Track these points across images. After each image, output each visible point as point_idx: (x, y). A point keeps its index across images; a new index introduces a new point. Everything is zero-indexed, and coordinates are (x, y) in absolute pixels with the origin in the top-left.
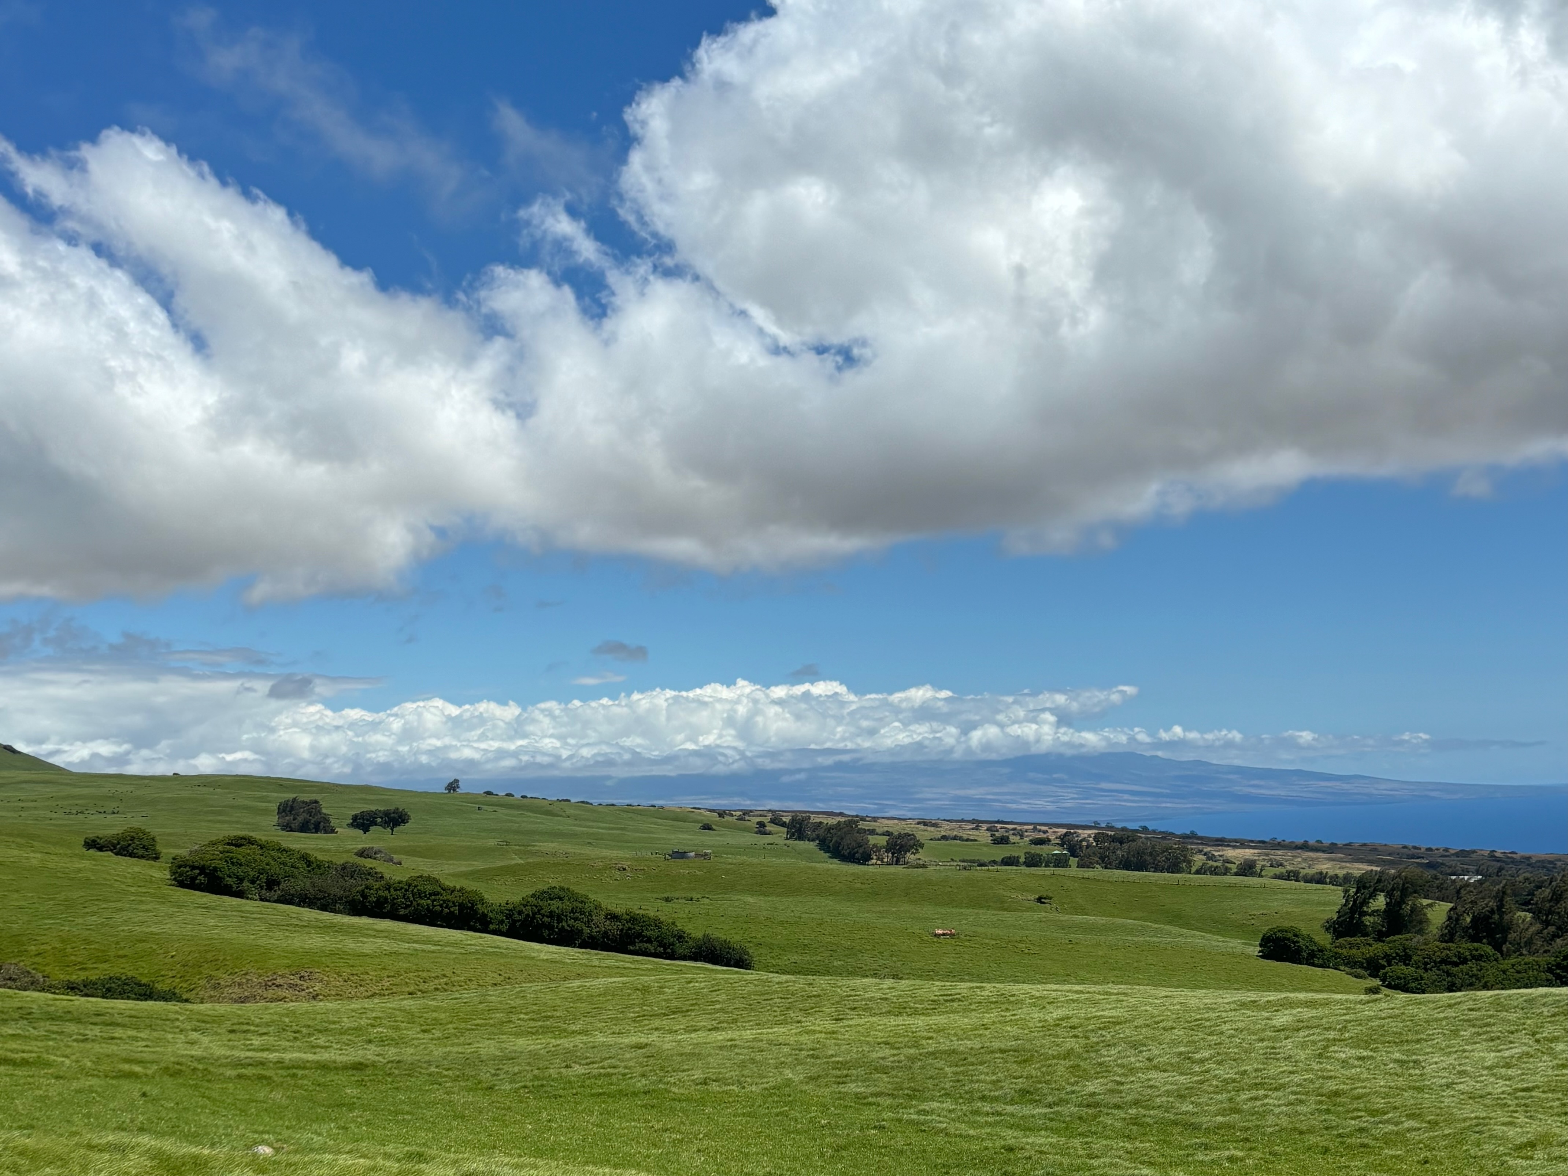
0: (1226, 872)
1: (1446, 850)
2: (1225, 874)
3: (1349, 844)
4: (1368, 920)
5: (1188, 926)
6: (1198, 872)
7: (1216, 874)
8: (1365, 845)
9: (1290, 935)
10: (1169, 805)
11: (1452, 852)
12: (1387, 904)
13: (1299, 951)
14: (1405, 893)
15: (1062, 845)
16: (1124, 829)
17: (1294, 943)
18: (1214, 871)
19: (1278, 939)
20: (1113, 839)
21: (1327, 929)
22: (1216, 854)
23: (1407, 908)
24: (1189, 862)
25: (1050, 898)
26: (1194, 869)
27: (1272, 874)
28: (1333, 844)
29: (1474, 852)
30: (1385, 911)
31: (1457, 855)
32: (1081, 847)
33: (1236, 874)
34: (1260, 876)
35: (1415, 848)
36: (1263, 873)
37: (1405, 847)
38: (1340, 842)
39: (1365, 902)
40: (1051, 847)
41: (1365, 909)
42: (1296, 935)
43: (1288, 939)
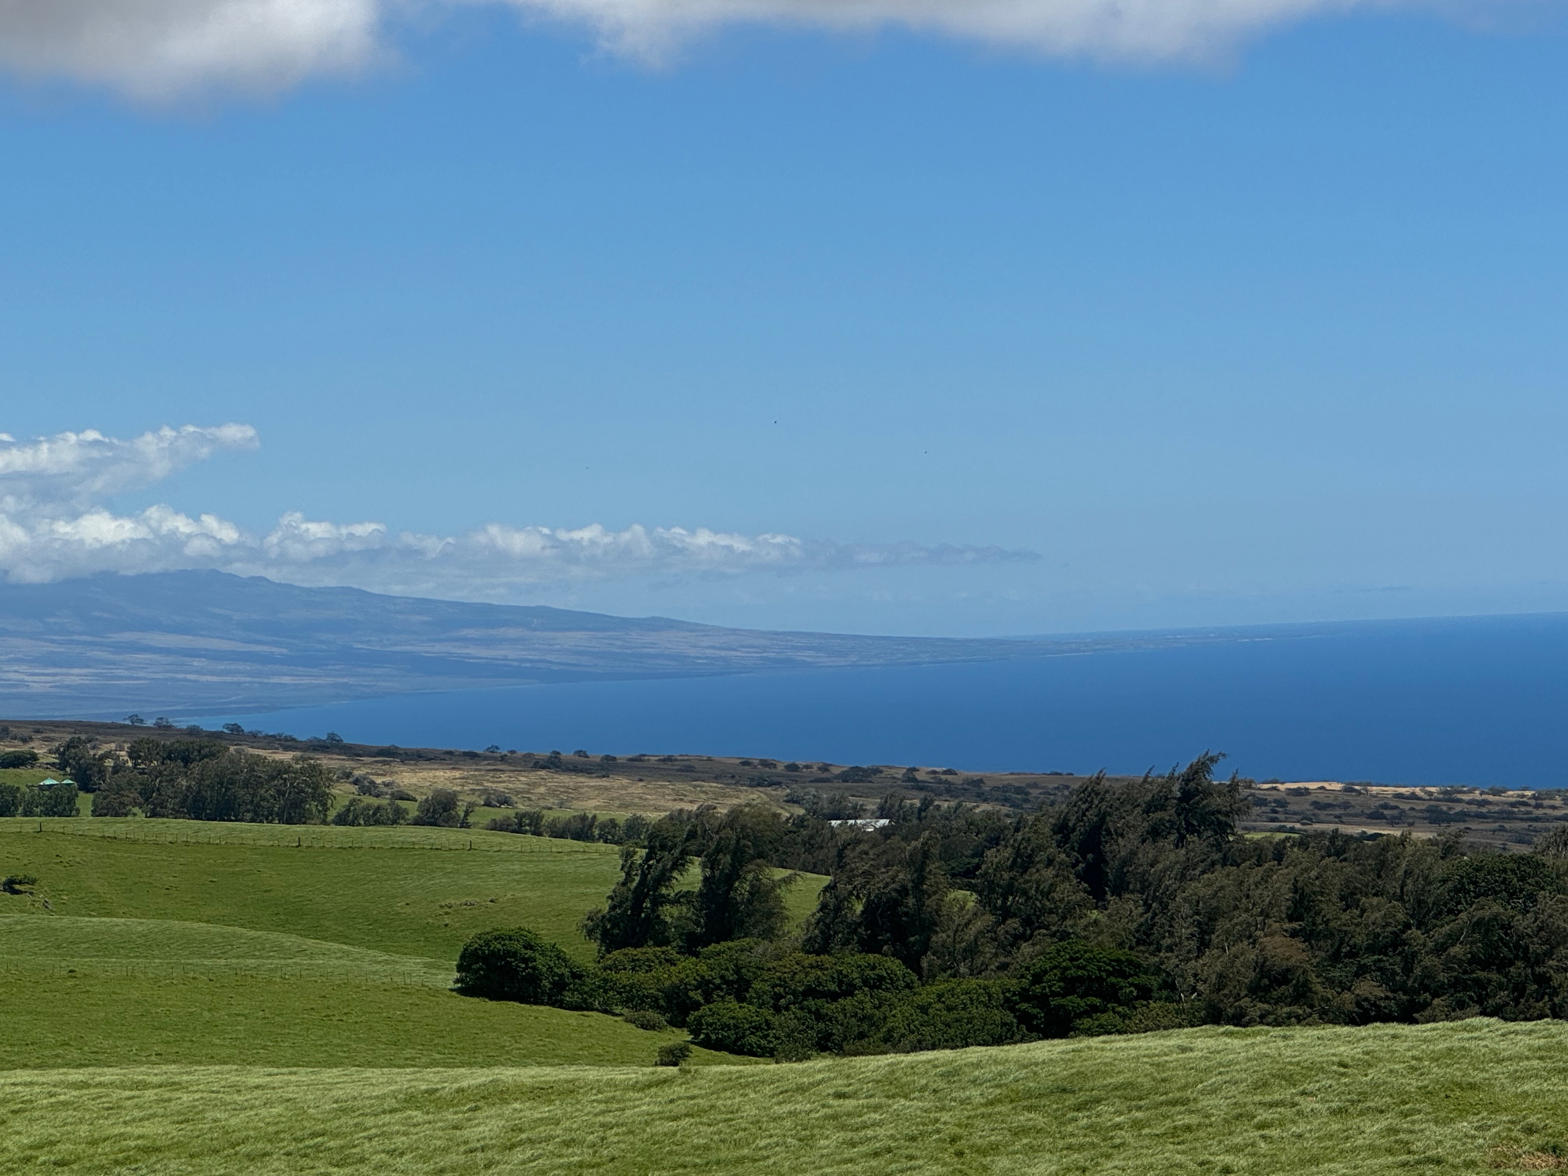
0: (397, 818)
1: (825, 768)
2: (394, 822)
3: (639, 759)
4: (669, 913)
5: (317, 931)
6: (341, 820)
7: (378, 823)
8: (669, 759)
9: (517, 946)
10: (286, 680)
11: (836, 771)
12: (706, 880)
13: (534, 979)
14: (740, 857)
15: (62, 766)
16: (193, 731)
17: (525, 960)
18: (375, 818)
19: (494, 954)
20: (169, 755)
21: (590, 933)
22: (379, 780)
23: (743, 888)
24: (323, 800)
25: (33, 882)
26: (332, 814)
27: (486, 821)
28: (608, 758)
29: (877, 771)
30: (701, 894)
31: (845, 777)
32: (102, 771)
33: (418, 822)
34: (465, 825)
35: (765, 763)
36: (471, 819)
37: (746, 763)
38: (622, 755)
39: (664, 878)
40: (36, 771)
41: (664, 891)
42: (528, 946)
43: (514, 955)
